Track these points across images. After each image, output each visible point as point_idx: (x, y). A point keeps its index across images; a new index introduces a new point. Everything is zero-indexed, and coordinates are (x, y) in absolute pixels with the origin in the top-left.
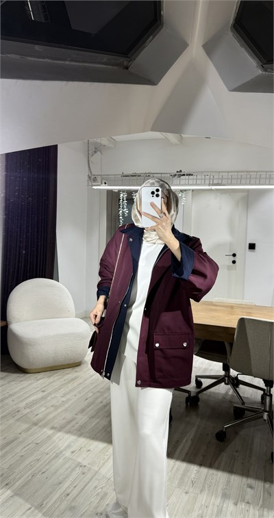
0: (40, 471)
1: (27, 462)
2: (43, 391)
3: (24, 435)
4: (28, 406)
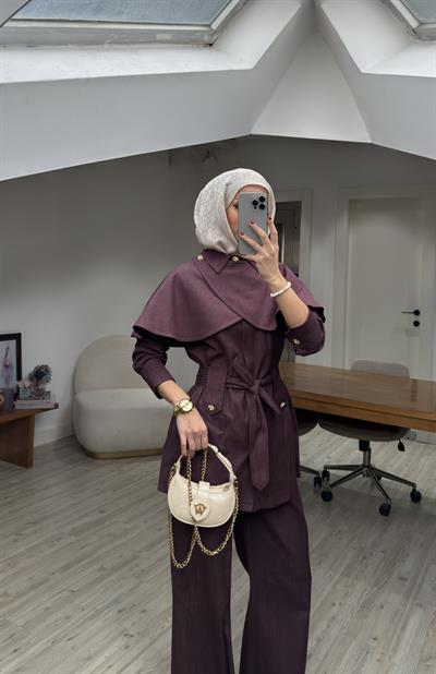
1: (51, 620)
2: (102, 512)
3: (58, 576)
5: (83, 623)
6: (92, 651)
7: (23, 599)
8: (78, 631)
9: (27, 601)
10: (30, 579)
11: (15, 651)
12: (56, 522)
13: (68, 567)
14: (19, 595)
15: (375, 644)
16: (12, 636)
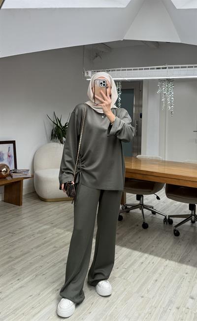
0: (41, 273)
1: (34, 267)
2: (52, 223)
3: (35, 250)
4: (40, 232)
5: (49, 268)
7: (19, 259)
8: (47, 271)
9: (21, 260)
10: (21, 251)
12: (31, 228)
13: (38, 246)
15: (187, 275)
16: (16, 273)
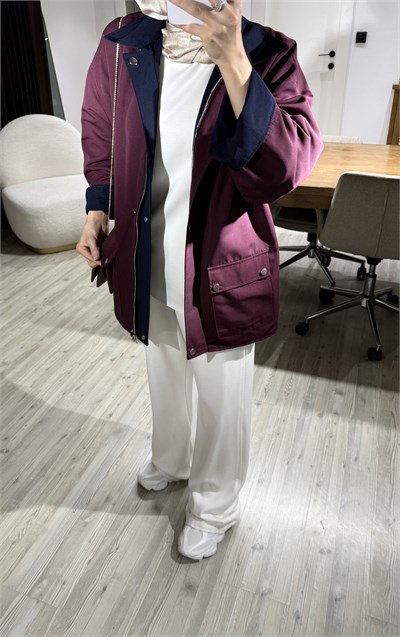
6: (100, 394)
11: (32, 407)
14: (17, 362)
